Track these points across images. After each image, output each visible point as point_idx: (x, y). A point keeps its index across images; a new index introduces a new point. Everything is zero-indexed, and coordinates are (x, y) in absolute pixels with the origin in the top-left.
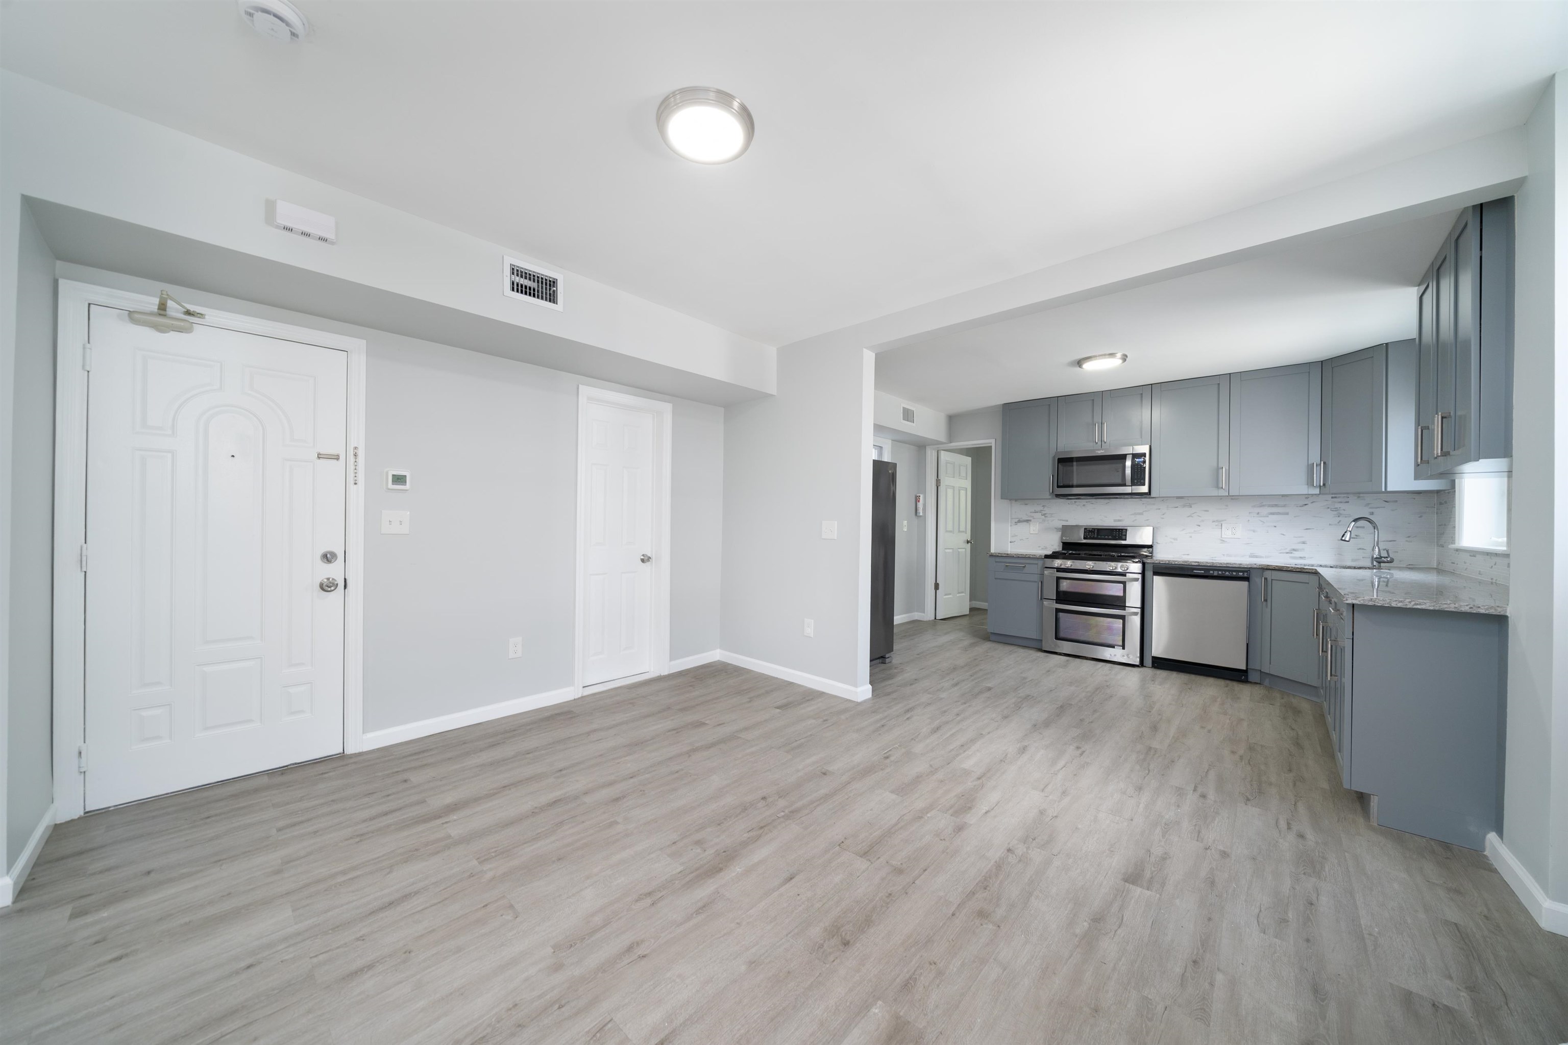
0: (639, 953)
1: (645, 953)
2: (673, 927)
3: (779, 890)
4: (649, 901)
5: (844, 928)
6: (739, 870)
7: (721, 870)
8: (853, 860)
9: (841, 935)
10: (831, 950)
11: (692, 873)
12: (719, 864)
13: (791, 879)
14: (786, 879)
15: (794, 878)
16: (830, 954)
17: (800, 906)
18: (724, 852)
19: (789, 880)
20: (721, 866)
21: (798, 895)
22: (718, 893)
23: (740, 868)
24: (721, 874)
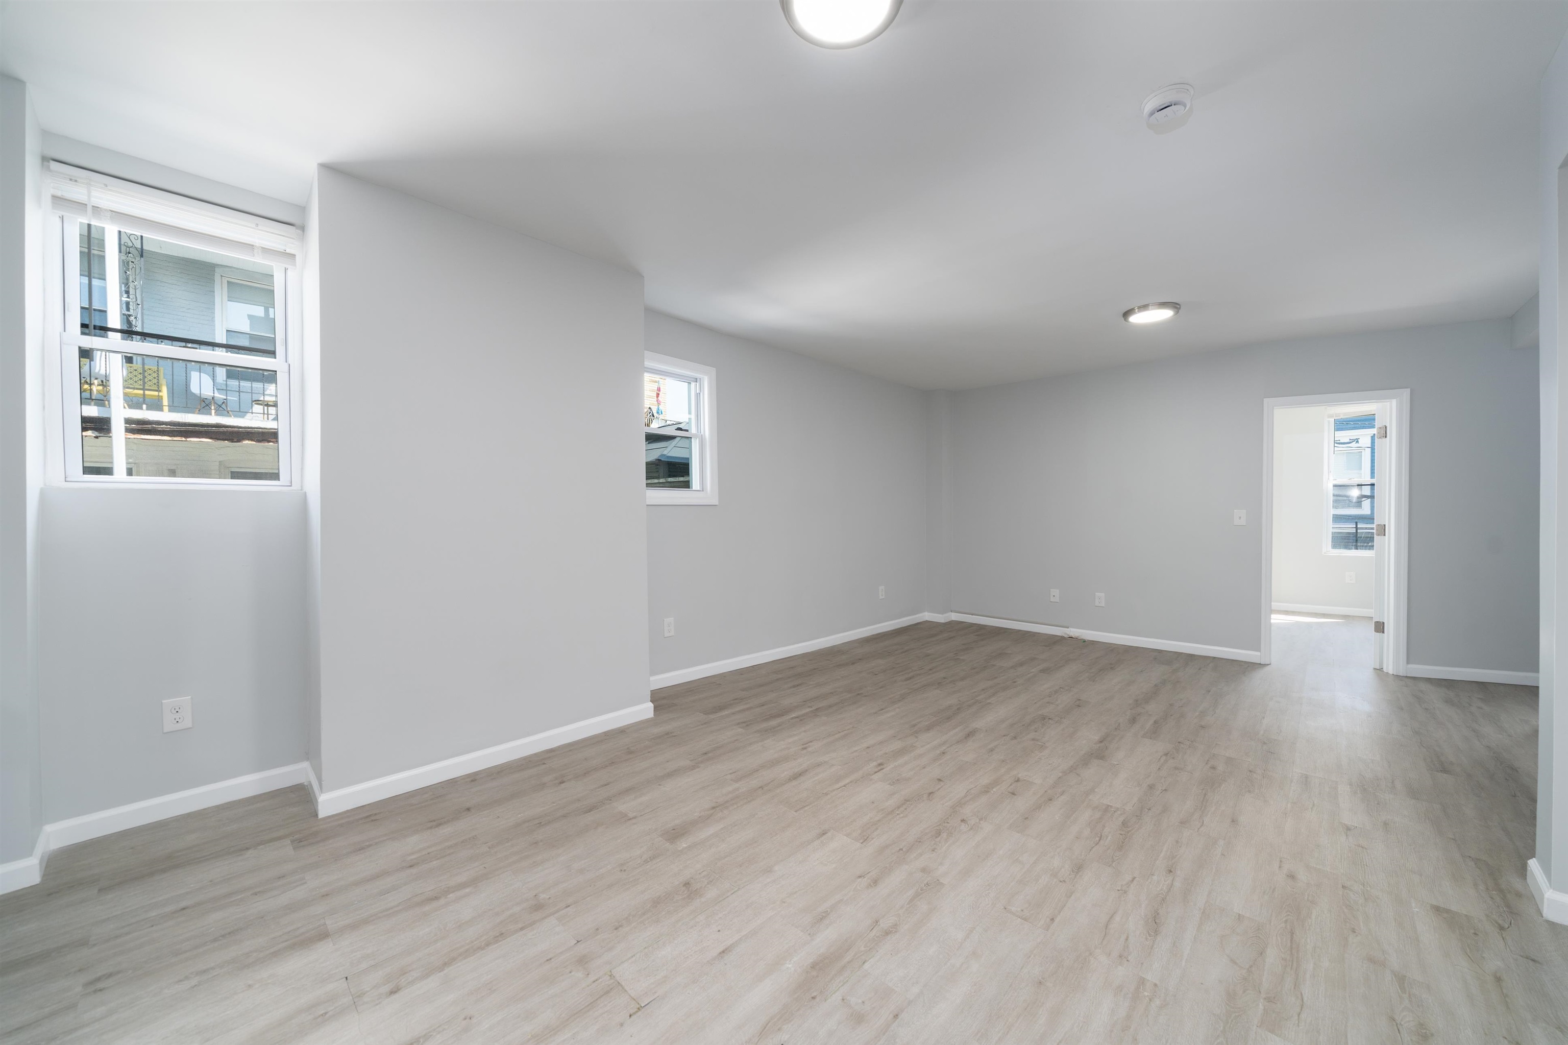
0: (865, 879)
1: (860, 879)
2: (845, 899)
3: (740, 937)
4: (885, 924)
5: (683, 897)
6: (790, 966)
7: (814, 966)
8: (632, 979)
9: (689, 891)
10: (702, 880)
11: (849, 962)
12: (817, 976)
13: (723, 952)
14: (730, 951)
15: (720, 953)
16: (704, 877)
17: (721, 918)
18: (814, 998)
19: (726, 949)
20: (814, 973)
21: (719, 931)
22: (809, 934)
23: (788, 968)
24: (811, 961)
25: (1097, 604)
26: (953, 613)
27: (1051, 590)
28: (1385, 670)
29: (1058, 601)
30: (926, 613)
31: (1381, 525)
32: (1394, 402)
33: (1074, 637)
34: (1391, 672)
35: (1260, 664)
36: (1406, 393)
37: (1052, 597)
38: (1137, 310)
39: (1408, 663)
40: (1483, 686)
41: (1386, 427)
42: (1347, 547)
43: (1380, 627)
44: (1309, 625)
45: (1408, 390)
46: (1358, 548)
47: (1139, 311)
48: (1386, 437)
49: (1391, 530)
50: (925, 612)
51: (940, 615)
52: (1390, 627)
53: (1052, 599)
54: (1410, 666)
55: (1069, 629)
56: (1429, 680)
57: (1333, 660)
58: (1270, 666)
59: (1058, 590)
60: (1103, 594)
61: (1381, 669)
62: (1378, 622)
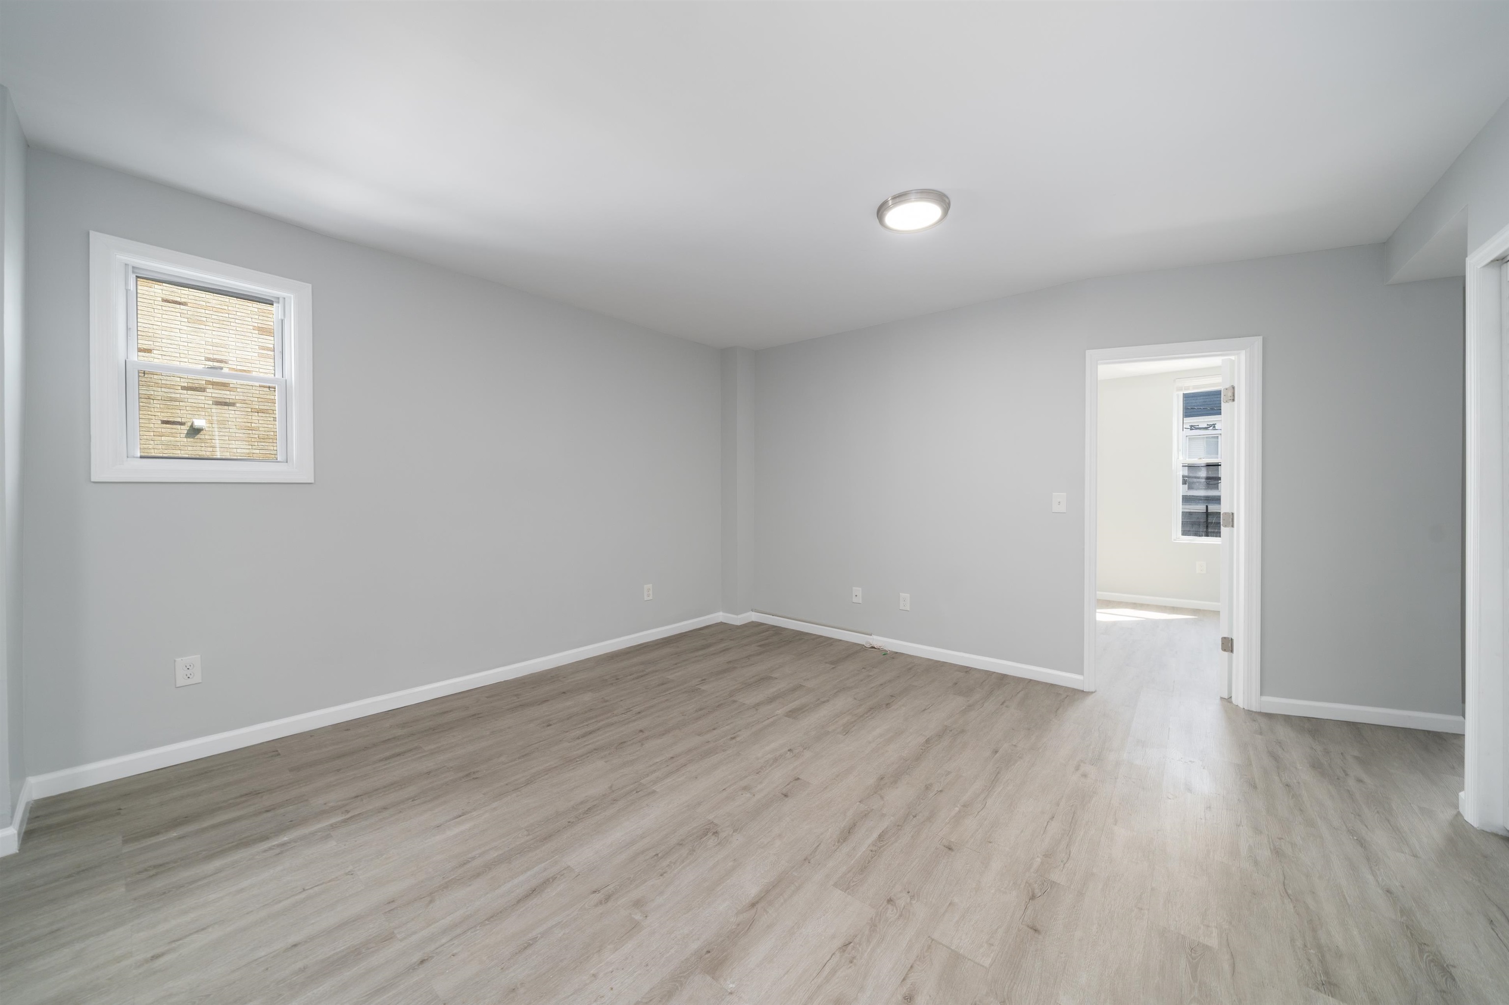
25: (902, 607)
26: (754, 613)
27: (854, 588)
28: (1233, 699)
29: (861, 602)
30: (721, 613)
31: (1228, 513)
32: (1243, 354)
33: (875, 647)
34: (1241, 706)
35: (1083, 691)
36: (1258, 341)
37: (854, 596)
38: (890, 203)
39: (1262, 694)
40: (1355, 729)
41: (1233, 388)
42: (1197, 534)
43: (1228, 645)
44: (1155, 622)
45: (1260, 338)
46: (1209, 534)
47: (895, 204)
48: (1233, 400)
49: (1241, 520)
50: (719, 612)
51: (735, 616)
52: (1238, 646)
53: (855, 600)
54: (1265, 699)
55: (871, 637)
56: (1288, 719)
57: (1174, 682)
58: (1094, 694)
59: (860, 589)
60: (909, 595)
61: (1229, 700)
62: (1225, 638)
